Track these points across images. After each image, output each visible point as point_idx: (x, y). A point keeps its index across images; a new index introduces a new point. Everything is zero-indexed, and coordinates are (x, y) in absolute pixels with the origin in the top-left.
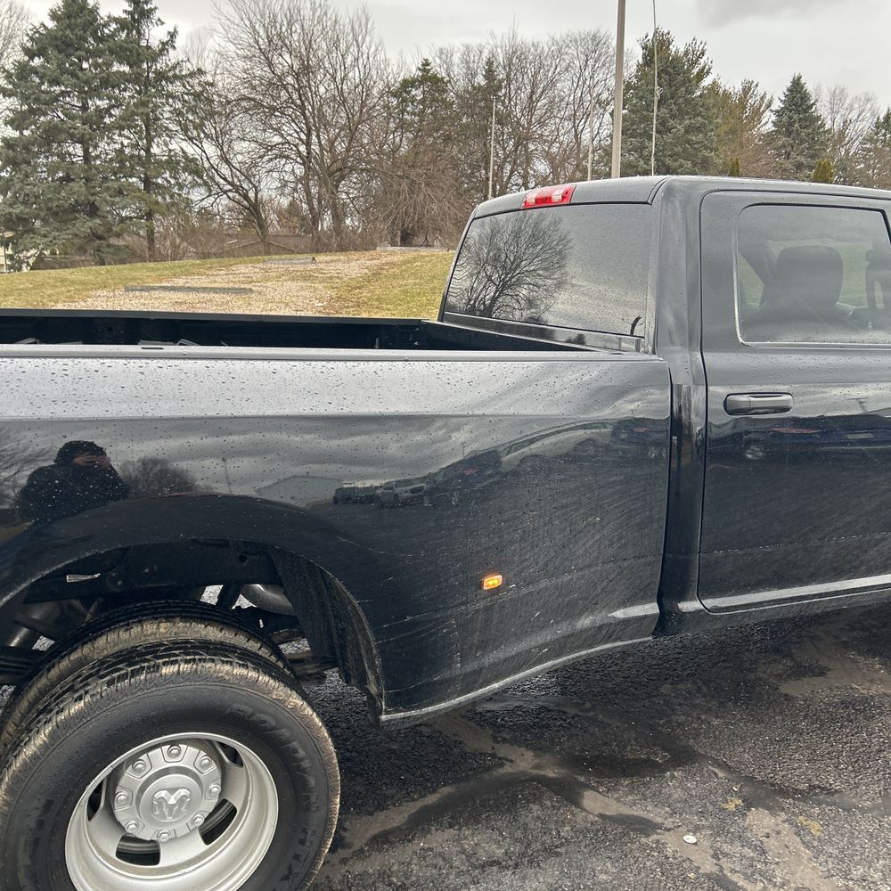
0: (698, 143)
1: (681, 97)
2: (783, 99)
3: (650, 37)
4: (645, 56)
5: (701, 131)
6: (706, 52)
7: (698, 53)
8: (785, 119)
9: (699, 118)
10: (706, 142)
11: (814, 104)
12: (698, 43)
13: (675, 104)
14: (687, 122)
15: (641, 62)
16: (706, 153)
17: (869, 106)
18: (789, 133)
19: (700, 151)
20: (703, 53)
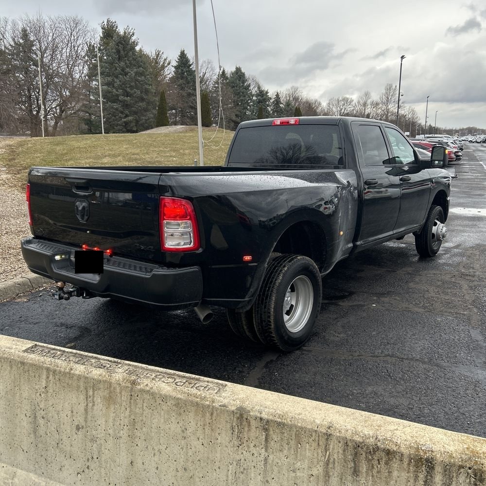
0: (142, 81)
1: (130, 57)
2: (177, 60)
3: (105, 23)
4: (103, 33)
5: (142, 75)
6: (135, 34)
7: (131, 34)
8: (180, 71)
9: (141, 68)
10: (146, 81)
11: (192, 64)
12: (130, 29)
13: (128, 60)
14: (135, 70)
15: (102, 35)
16: (147, 87)
17: (210, 66)
18: (182, 78)
19: (144, 85)
20: (133, 34)
